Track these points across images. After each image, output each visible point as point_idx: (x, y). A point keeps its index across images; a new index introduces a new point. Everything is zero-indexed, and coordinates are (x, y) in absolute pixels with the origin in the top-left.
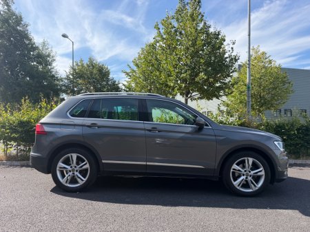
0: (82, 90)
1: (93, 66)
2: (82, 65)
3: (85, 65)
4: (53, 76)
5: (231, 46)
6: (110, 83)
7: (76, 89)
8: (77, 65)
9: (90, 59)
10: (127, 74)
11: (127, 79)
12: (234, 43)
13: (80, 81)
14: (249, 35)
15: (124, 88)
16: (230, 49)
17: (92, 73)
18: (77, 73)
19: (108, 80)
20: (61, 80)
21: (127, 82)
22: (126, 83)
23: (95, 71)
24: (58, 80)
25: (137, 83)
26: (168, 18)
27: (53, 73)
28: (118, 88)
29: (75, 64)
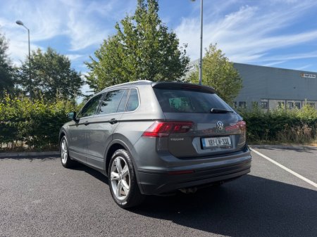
0: (40, 81)
1: (52, 57)
2: (40, 55)
3: (43, 55)
4: (6, 65)
5: (184, 48)
6: (71, 74)
7: (33, 80)
8: (34, 54)
9: (49, 49)
10: (90, 66)
11: (89, 71)
12: (186, 46)
13: (38, 72)
14: (202, 38)
15: (85, 80)
16: (183, 51)
17: (51, 63)
18: (34, 64)
19: (68, 71)
20: (16, 69)
21: (89, 73)
22: (88, 75)
23: (54, 62)
24: (12, 70)
25: (99, 75)
26: (127, 19)
27: (6, 62)
28: (80, 79)
29: (31, 53)
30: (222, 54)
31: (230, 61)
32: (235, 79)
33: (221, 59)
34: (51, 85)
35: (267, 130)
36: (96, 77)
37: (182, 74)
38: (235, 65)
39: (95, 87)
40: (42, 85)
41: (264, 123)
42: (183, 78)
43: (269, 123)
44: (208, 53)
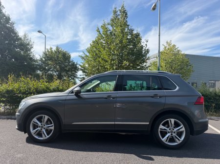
0: (51, 68)
1: (59, 52)
2: (52, 52)
3: (54, 51)
4: (31, 58)
5: (146, 43)
6: (70, 64)
7: (47, 68)
8: (48, 51)
9: (57, 47)
11: (82, 61)
12: (147, 42)
13: (50, 62)
15: (80, 67)
16: (145, 45)
17: (58, 57)
18: (48, 57)
19: (69, 62)
21: (82, 63)
22: (82, 65)
23: (60, 56)
24: (35, 61)
25: (89, 64)
27: (31, 56)
28: (76, 67)
29: (46, 50)
30: (176, 47)
31: (182, 53)
32: (187, 66)
33: (176, 51)
34: (58, 71)
35: (213, 105)
36: (87, 65)
37: (144, 62)
38: (187, 55)
39: (86, 72)
40: (52, 71)
41: (210, 99)
42: (145, 64)
43: (215, 99)
44: (165, 47)
